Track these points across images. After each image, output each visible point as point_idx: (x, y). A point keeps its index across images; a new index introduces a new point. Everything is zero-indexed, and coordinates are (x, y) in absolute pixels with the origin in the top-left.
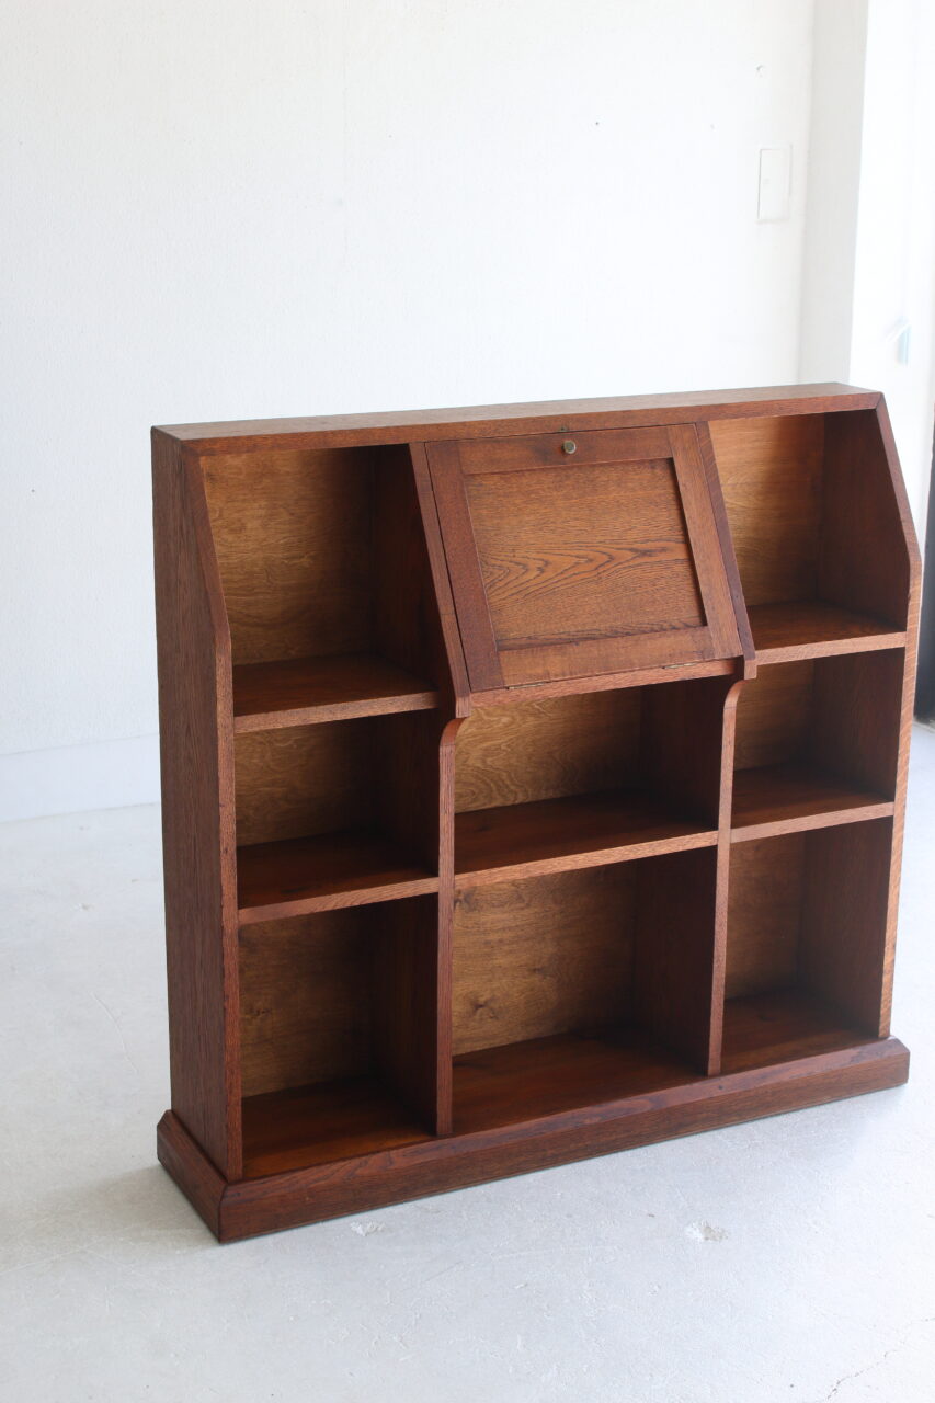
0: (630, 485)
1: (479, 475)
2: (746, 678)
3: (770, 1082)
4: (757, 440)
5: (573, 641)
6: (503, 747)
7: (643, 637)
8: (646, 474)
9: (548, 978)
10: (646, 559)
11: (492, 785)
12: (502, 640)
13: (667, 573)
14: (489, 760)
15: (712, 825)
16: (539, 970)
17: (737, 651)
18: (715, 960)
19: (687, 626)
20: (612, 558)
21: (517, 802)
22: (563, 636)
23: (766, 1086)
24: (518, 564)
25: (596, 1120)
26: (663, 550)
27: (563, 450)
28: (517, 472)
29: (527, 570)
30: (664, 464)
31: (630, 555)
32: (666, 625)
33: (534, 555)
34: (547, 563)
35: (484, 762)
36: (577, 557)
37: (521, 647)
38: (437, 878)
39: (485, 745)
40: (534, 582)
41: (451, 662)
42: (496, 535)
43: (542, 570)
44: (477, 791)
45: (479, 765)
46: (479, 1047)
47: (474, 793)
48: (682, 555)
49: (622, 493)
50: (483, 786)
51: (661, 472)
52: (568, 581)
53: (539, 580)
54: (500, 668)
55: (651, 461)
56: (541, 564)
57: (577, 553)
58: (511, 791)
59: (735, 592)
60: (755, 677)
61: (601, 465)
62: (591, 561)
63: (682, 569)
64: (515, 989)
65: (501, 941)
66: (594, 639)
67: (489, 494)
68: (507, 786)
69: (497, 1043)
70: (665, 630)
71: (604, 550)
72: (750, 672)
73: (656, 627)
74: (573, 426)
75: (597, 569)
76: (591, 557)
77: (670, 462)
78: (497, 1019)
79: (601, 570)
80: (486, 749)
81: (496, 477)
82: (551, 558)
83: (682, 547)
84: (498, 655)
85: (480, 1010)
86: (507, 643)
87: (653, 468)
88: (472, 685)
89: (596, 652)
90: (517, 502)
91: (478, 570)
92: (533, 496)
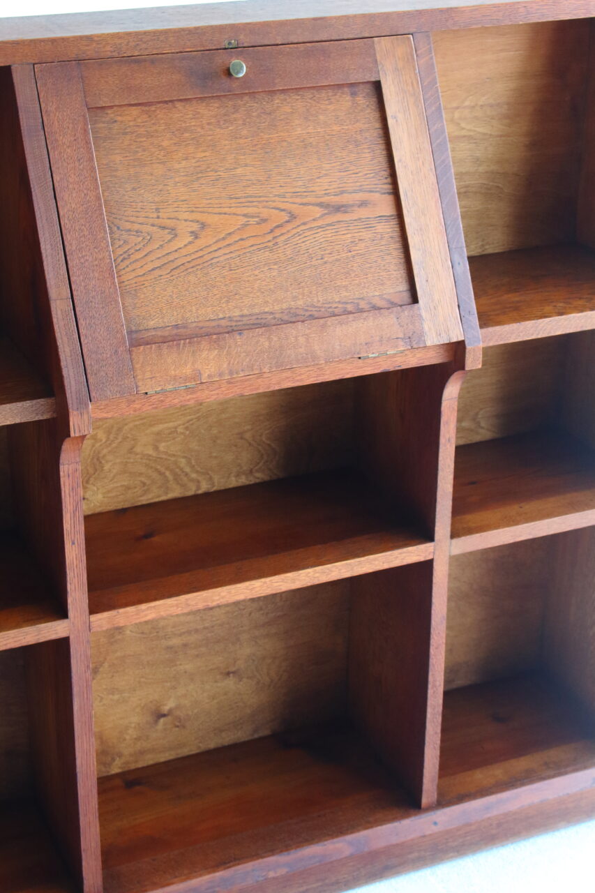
0: (321, 117)
1: (111, 107)
2: (467, 369)
3: (495, 812)
4: (501, 51)
5: (234, 329)
6: (180, 430)
7: (330, 321)
8: (344, 101)
9: (245, 680)
10: (339, 217)
11: (168, 473)
12: (136, 332)
13: (366, 235)
14: (162, 447)
15: (427, 535)
16: (234, 673)
17: (456, 336)
18: (430, 686)
19: (393, 304)
20: (293, 217)
21: (200, 492)
22: (223, 323)
23: (489, 818)
24: (164, 228)
25: (282, 871)
26: (363, 204)
27: (228, 73)
28: (166, 102)
29: (176, 235)
30: (368, 89)
31: (318, 211)
32: (363, 305)
33: (186, 216)
34: (203, 226)
35: (156, 448)
36: (245, 215)
37: (164, 340)
38: (66, 621)
39: (156, 429)
40: (184, 252)
41: (63, 364)
42: (134, 189)
43: (195, 235)
44: (148, 482)
45: (151, 452)
46: (163, 758)
47: (144, 484)
48: (388, 209)
49: (310, 130)
50: (155, 475)
51: (365, 101)
52: (232, 248)
53: (191, 249)
54: (133, 369)
55: (352, 85)
56: (195, 227)
57: (246, 211)
58: (192, 480)
59: (456, 258)
60: (480, 366)
61: (283, 91)
62: (264, 221)
63: (390, 229)
64: (205, 694)
65: (185, 645)
66: (265, 325)
67: (126, 134)
68: (187, 474)
69: (186, 751)
70: (362, 311)
71: (282, 206)
72: (473, 361)
73: (350, 307)
74: (245, 40)
75: (272, 231)
76: (264, 216)
77: (377, 86)
78: (184, 727)
79: (278, 232)
80: (158, 433)
81: (135, 111)
82: (211, 219)
83: (389, 199)
84: (130, 352)
85: (162, 720)
86: (145, 335)
87: (353, 94)
88: (93, 394)
89: (267, 344)
90: (165, 143)
91: (105, 238)
92: (187, 135)
